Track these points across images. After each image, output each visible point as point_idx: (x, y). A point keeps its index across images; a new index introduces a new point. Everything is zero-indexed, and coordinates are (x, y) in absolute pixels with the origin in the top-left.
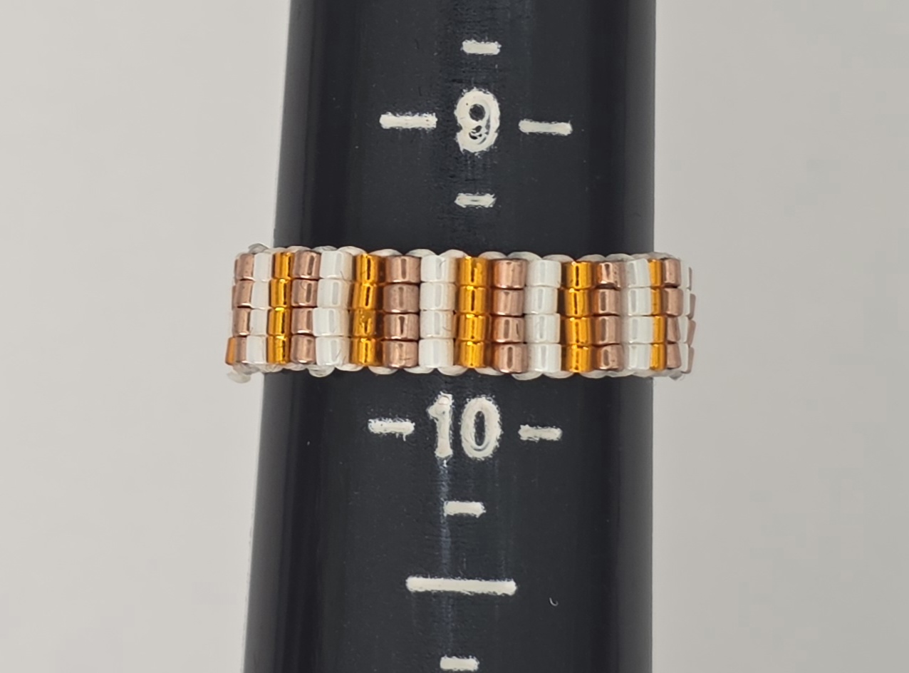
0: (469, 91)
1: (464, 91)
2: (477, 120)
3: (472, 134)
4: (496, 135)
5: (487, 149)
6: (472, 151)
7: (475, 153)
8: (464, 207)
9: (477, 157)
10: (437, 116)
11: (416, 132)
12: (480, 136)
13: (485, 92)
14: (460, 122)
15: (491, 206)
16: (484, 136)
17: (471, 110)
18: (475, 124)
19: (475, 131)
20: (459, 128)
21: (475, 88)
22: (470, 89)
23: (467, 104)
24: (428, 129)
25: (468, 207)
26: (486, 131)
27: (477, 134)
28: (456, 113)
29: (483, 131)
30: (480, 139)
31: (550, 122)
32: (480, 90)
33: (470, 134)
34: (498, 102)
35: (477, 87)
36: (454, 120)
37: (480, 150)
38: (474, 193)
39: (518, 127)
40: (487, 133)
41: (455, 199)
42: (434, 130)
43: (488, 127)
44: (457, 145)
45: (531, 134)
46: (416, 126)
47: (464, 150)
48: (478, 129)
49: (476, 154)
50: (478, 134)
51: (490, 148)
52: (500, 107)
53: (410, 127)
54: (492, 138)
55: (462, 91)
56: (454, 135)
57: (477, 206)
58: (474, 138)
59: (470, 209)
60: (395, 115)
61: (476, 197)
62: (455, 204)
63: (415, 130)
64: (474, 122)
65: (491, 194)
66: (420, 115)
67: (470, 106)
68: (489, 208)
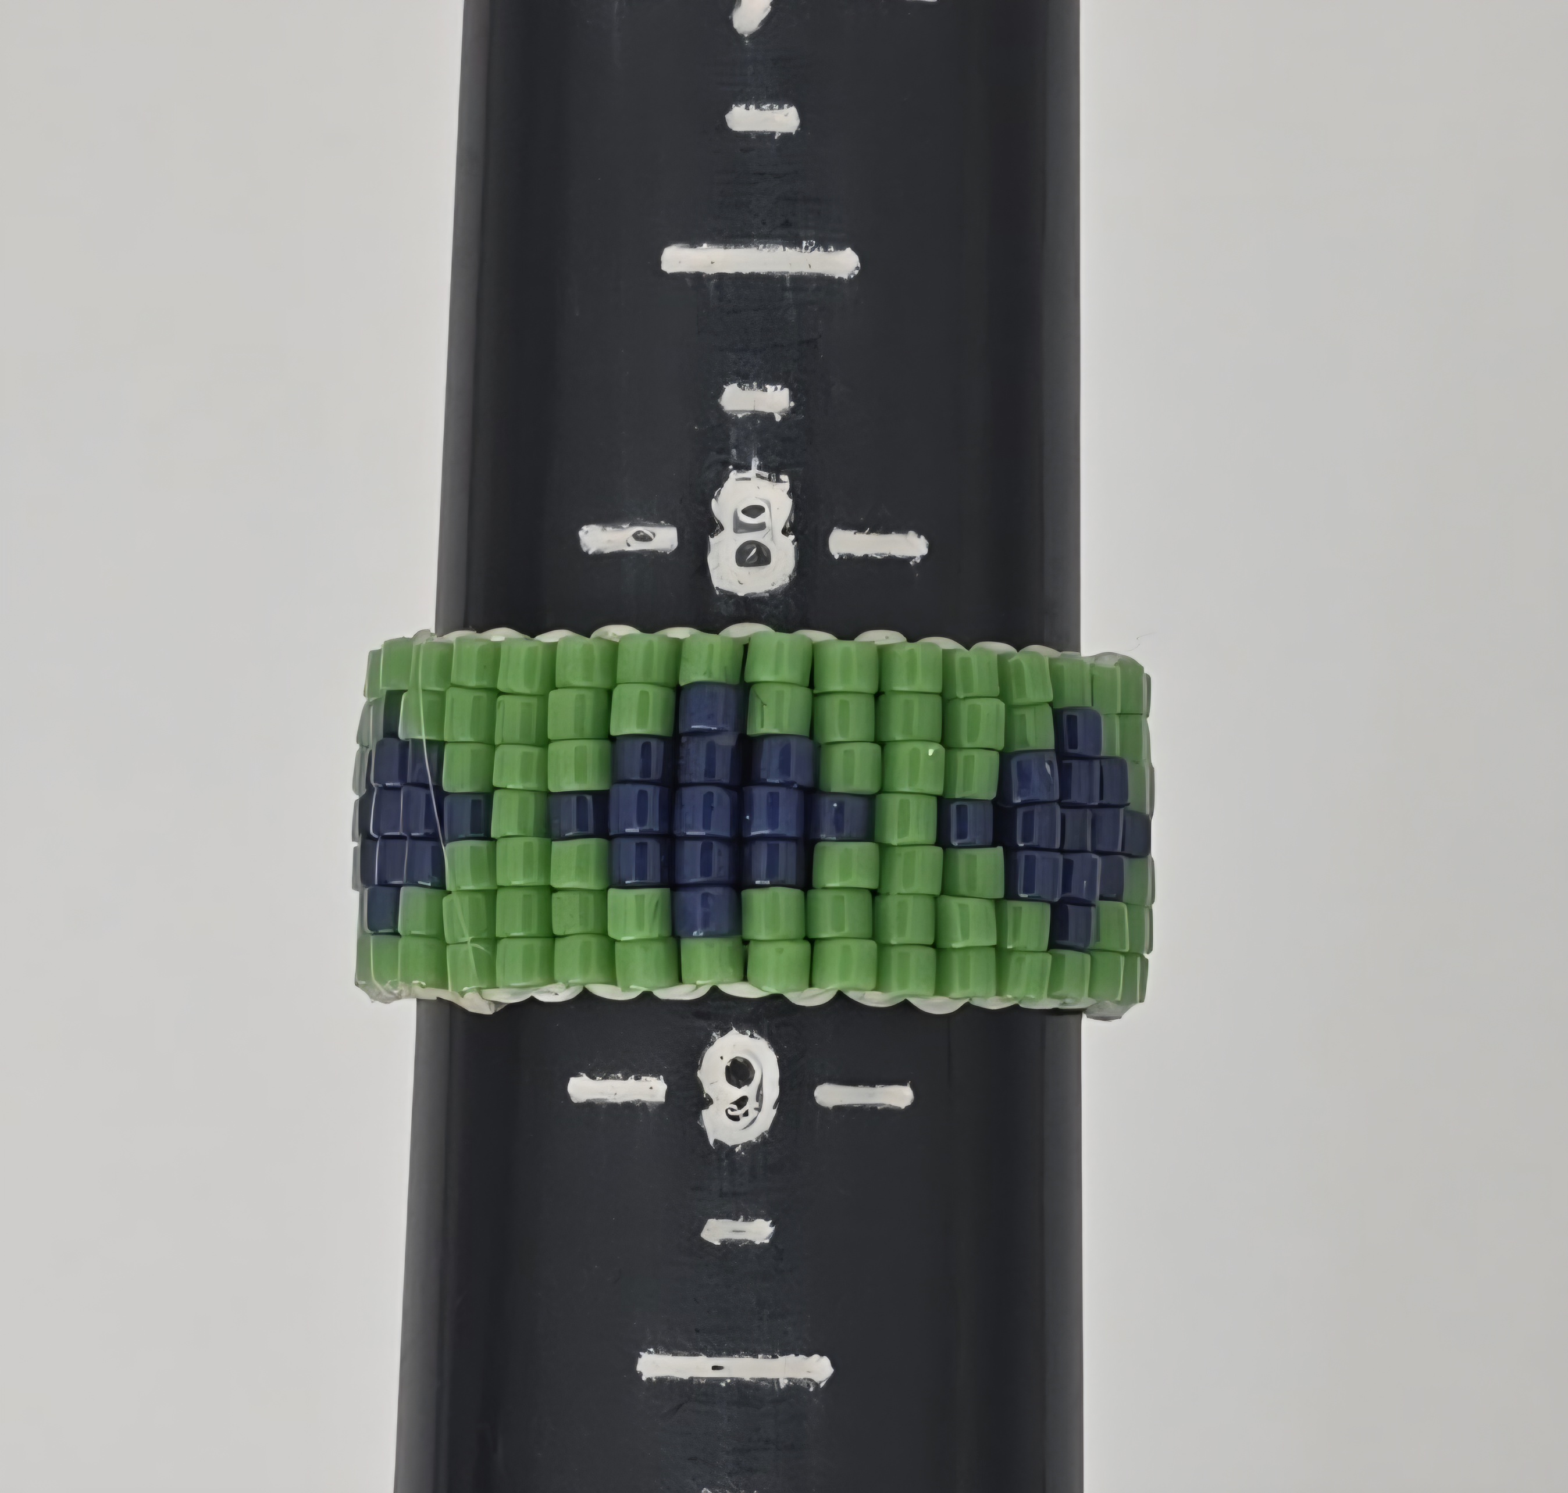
0: (722, 1035)
1: (714, 1034)
2: (739, 1087)
3: (730, 1112)
4: (774, 1112)
5: (757, 1139)
6: (730, 1143)
7: (736, 1146)
8: (717, 1243)
9: (739, 1153)
10: (666, 1081)
11: (631, 1109)
12: (746, 1114)
13: (752, 1036)
14: (708, 1090)
15: (767, 1241)
16: (752, 1114)
17: (727, 1068)
18: (737, 1093)
19: (735, 1107)
20: (707, 1102)
21: (734, 1031)
22: (724, 1032)
23: (722, 1058)
24: (652, 1103)
25: (724, 1242)
26: (757, 1105)
27: (739, 1112)
28: (701, 1075)
29: (751, 1105)
30: (744, 1121)
31: (872, 1084)
32: (744, 1033)
33: (727, 1111)
34: (777, 1052)
35: (738, 1029)
36: (698, 1086)
37: (745, 1140)
38: (736, 1219)
39: (812, 1098)
40: (759, 1109)
41: (700, 1228)
42: (661, 1107)
43: (759, 1097)
44: (703, 1133)
45: (838, 1109)
46: (630, 1098)
47: (716, 1141)
48: (741, 1102)
49: (737, 1150)
50: (743, 1111)
51: (763, 1136)
52: (780, 1062)
53: (619, 1100)
54: (765, 1118)
55: (709, 1035)
56: (698, 1115)
57: (740, 1241)
58: (735, 1118)
59: (729, 1247)
60: (593, 1078)
61: (740, 1224)
62: (702, 1240)
63: (628, 1106)
64: (734, 1089)
65: (767, 1220)
66: (637, 1079)
67: (726, 1062)
68: (762, 1245)
